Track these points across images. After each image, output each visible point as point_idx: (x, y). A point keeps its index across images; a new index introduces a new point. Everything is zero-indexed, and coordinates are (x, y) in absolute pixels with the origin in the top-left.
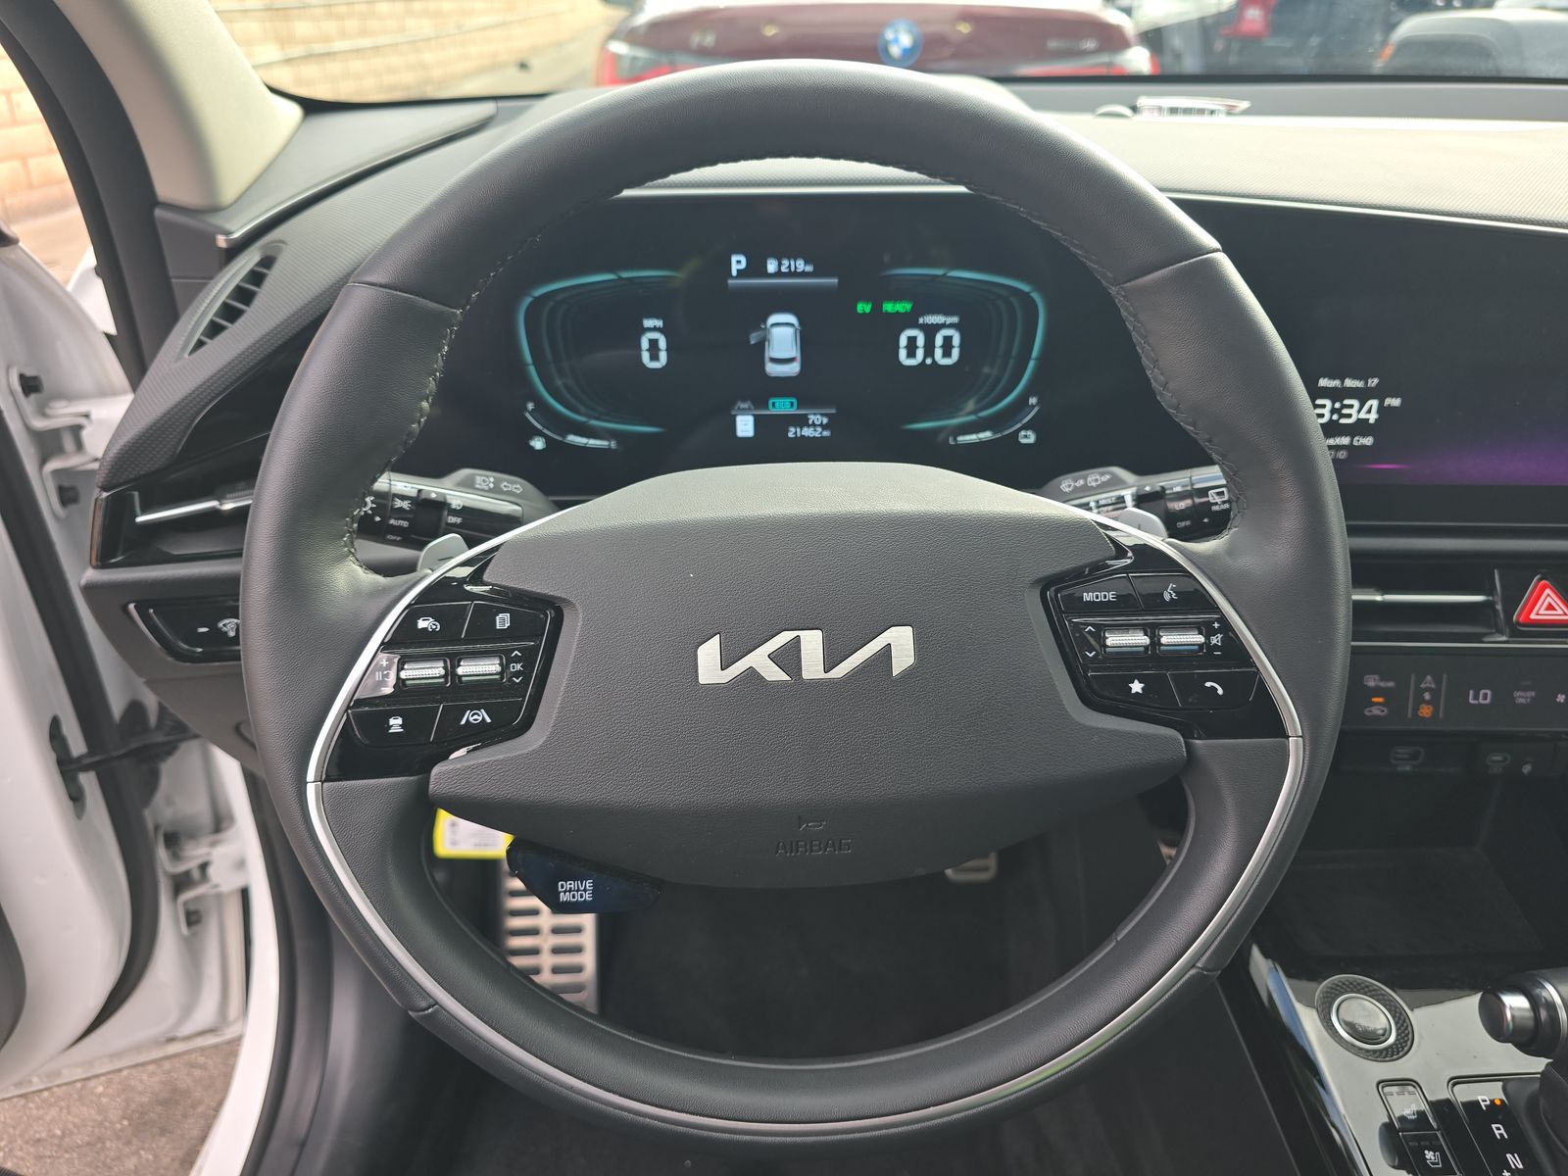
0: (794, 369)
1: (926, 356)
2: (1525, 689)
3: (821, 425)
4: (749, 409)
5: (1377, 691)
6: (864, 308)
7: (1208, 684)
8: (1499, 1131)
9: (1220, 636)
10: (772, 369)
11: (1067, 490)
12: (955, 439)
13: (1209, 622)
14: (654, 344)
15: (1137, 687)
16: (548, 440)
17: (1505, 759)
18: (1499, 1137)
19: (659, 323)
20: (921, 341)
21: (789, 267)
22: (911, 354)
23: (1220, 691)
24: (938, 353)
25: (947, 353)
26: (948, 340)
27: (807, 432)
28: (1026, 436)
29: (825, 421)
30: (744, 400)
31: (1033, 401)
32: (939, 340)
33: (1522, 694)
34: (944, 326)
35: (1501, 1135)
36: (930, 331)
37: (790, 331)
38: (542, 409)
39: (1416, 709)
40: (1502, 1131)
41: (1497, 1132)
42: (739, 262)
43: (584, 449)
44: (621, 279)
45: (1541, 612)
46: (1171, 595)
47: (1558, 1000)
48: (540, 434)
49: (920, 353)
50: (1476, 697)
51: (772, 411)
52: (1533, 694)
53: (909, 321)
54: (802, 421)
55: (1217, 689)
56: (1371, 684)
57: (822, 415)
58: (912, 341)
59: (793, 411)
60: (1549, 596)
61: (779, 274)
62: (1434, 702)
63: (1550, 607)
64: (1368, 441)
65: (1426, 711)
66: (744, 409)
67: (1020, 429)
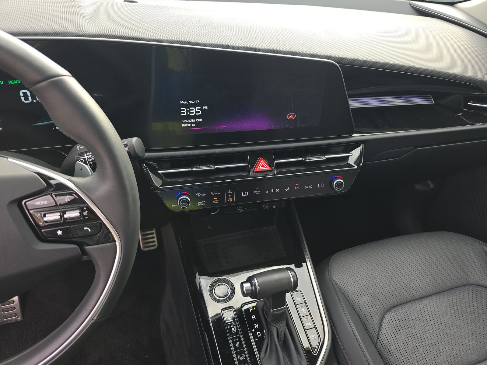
2: (257, 190)
5: (215, 196)
7: (85, 228)
8: (254, 317)
9: (87, 212)
11: (79, 149)
13: (82, 207)
15: (59, 233)
17: (268, 205)
18: (253, 319)
23: (90, 230)
33: (256, 192)
35: (254, 319)
39: (227, 200)
40: (255, 317)
41: (253, 318)
45: (260, 167)
46: (68, 200)
47: (257, 283)
50: (244, 194)
52: (259, 191)
55: (88, 230)
56: (213, 194)
60: (262, 162)
62: (232, 197)
63: (263, 166)
64: (200, 120)
65: (230, 200)
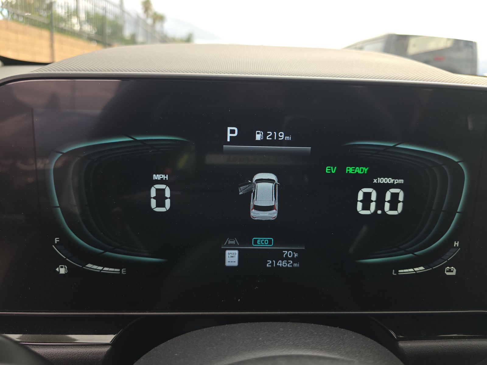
0: (273, 214)
1: (377, 208)
3: (293, 259)
4: (236, 245)
6: (330, 170)
10: (255, 214)
12: (397, 272)
14: (160, 193)
16: (70, 268)
19: (165, 177)
20: (374, 197)
21: (273, 136)
22: (366, 207)
24: (387, 206)
25: (393, 207)
26: (395, 196)
27: (281, 264)
28: (450, 271)
29: (296, 255)
30: (232, 238)
31: (456, 244)
32: (388, 197)
34: (393, 186)
36: (382, 190)
37: (271, 185)
38: (67, 242)
42: (232, 132)
43: (100, 274)
44: (136, 141)
48: (64, 262)
49: (373, 206)
51: (255, 247)
53: (365, 181)
54: (278, 255)
57: (293, 251)
58: (367, 196)
59: (271, 247)
61: (263, 142)
66: (231, 245)
67: (446, 265)
